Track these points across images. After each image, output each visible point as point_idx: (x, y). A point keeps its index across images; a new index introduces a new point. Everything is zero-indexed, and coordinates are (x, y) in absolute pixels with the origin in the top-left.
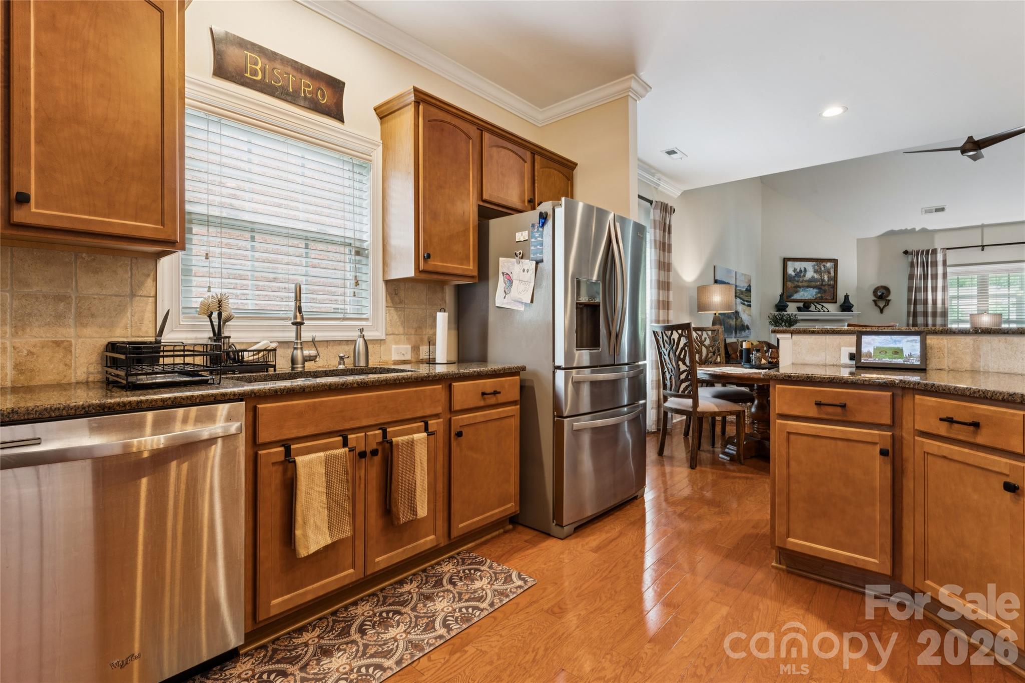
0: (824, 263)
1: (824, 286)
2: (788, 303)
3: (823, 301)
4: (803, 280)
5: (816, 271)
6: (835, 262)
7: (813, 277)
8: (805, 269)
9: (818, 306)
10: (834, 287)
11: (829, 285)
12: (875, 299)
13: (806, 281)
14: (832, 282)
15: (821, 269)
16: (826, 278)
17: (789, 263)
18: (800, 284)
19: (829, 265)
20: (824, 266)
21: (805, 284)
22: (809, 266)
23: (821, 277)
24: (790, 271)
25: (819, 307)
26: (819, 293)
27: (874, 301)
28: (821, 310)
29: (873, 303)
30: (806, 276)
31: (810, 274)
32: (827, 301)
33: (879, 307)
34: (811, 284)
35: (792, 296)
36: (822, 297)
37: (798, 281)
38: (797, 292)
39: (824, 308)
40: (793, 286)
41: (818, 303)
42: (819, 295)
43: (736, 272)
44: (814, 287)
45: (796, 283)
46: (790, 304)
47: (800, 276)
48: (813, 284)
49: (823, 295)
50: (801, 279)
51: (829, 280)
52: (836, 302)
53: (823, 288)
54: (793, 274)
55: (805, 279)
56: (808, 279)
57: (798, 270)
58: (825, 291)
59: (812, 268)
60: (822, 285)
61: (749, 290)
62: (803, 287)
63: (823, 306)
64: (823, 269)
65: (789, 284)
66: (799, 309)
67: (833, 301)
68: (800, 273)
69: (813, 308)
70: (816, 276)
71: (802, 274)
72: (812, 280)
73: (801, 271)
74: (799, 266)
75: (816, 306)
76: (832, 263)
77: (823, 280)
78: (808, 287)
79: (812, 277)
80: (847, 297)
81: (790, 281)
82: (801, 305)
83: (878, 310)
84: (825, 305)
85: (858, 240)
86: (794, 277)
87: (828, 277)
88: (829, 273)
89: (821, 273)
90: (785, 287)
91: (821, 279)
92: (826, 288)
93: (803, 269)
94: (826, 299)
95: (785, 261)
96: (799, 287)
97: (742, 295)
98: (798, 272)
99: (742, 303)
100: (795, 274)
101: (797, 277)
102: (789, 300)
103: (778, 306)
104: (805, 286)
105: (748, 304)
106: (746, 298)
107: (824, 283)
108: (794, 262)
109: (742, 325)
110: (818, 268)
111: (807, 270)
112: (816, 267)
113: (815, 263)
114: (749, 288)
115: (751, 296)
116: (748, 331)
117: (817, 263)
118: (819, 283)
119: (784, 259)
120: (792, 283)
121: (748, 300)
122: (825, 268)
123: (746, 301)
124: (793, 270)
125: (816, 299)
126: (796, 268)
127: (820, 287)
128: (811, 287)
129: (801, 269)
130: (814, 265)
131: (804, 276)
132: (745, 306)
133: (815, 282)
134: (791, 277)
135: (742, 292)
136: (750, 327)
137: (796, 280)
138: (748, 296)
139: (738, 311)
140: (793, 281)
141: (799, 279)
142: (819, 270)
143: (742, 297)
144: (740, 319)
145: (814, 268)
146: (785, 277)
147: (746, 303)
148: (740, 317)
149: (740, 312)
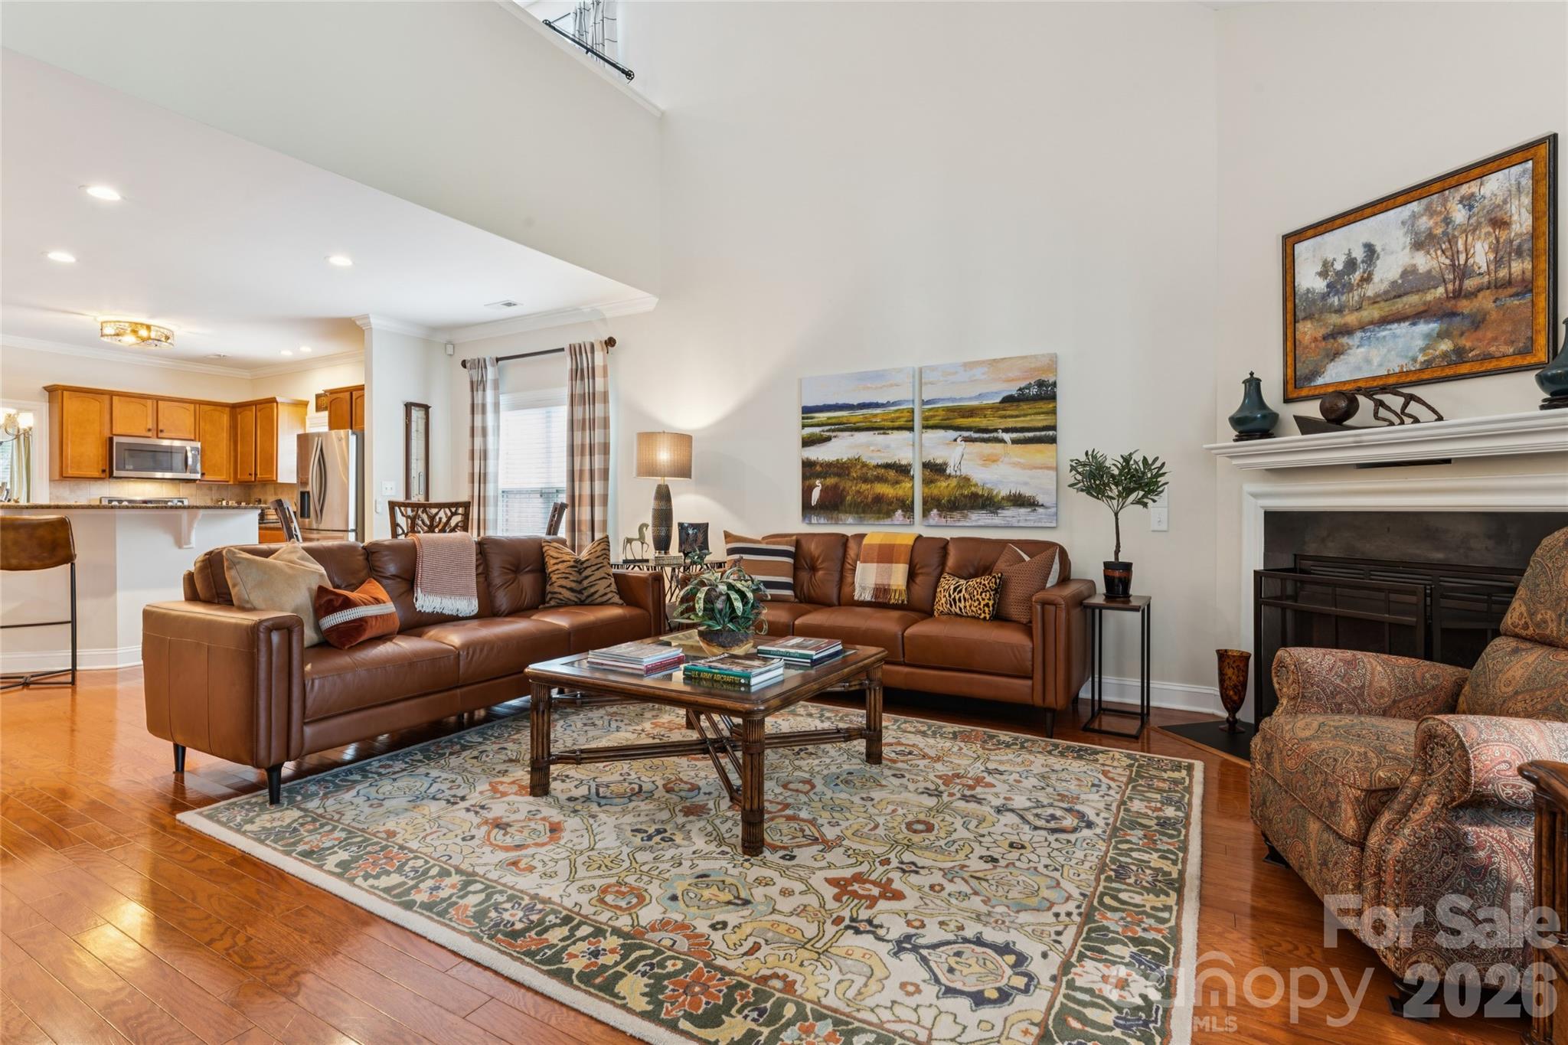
0: (1465, 190)
1: (1473, 294)
3: (1464, 369)
4: (1363, 298)
5: (1421, 243)
6: (1542, 153)
7: (1409, 273)
8: (1370, 249)
10: (1539, 285)
11: (1507, 283)
13: (1374, 301)
14: (1522, 265)
15: (1447, 221)
16: (1481, 255)
17: (1302, 249)
18: (1351, 319)
19: (1501, 184)
20: (1468, 202)
21: (1375, 313)
22: (1388, 231)
23: (1455, 256)
24: (1309, 280)
25: (1396, 403)
26: (1441, 336)
30: (1376, 278)
31: (1395, 262)
32: (1491, 364)
34: (1399, 305)
35: (1316, 373)
36: (1460, 353)
37: (1339, 311)
38: (1336, 354)
40: (1322, 331)
42: (1446, 346)
44: (1418, 316)
45: (1334, 319)
47: (1349, 288)
48: (1410, 302)
49: (1467, 344)
50: (1355, 296)
51: (1499, 261)
52: (1546, 363)
53: (1465, 306)
54: (1320, 285)
55: (1370, 290)
56: (1384, 287)
57: (1339, 266)
58: (1477, 322)
59: (1401, 233)
60: (1458, 294)
62: (1362, 328)
63: (1410, 398)
64: (1459, 215)
65: (1307, 331)
66: (1306, 426)
67: (1528, 361)
68: (1339, 280)
70: (1423, 262)
71: (1357, 276)
72: (1410, 282)
73: (1351, 264)
74: (1339, 246)
76: (1521, 169)
77: (1462, 272)
78: (1385, 321)
79: (1405, 274)
81: (1309, 317)
86: (1324, 296)
87: (1497, 247)
88: (1501, 224)
89: (1452, 240)
90: (1289, 345)
91: (1453, 266)
92: (1486, 301)
93: (1359, 254)
94: (1485, 357)
95: (1290, 244)
96: (1347, 331)
97: (970, 420)
98: (1337, 273)
99: (966, 440)
100: (1328, 286)
101: (1337, 293)
102: (1304, 393)
103: (1235, 421)
104: (1372, 323)
105: (1031, 434)
106: (1010, 423)
107: (1470, 284)
108: (1318, 239)
109: (965, 497)
110: (1431, 223)
111: (1378, 249)
112: (1425, 223)
113: (1415, 206)
114: (1034, 391)
115: (1054, 412)
116: (1023, 511)
117: (1424, 202)
118: (1441, 290)
119: (1285, 238)
120: (1319, 320)
121: (1019, 425)
122: (1471, 208)
123: (1006, 430)
124: (1319, 268)
125: (1428, 365)
126: (1330, 258)
127: (1450, 305)
128: (1399, 318)
129: (1349, 254)
130: (1414, 216)
131: (1367, 279)
132: (1001, 445)
133: (1418, 291)
134: (1314, 301)
135: (971, 412)
136: (1040, 499)
137: (1332, 305)
138: (1025, 415)
139: (939, 461)
140: (1321, 313)
141: (1344, 298)
142: (1439, 231)
143: (973, 425)
144: (954, 482)
145: (1412, 231)
146: (1294, 307)
147: (1007, 437)
148: (949, 476)
149: (951, 464)
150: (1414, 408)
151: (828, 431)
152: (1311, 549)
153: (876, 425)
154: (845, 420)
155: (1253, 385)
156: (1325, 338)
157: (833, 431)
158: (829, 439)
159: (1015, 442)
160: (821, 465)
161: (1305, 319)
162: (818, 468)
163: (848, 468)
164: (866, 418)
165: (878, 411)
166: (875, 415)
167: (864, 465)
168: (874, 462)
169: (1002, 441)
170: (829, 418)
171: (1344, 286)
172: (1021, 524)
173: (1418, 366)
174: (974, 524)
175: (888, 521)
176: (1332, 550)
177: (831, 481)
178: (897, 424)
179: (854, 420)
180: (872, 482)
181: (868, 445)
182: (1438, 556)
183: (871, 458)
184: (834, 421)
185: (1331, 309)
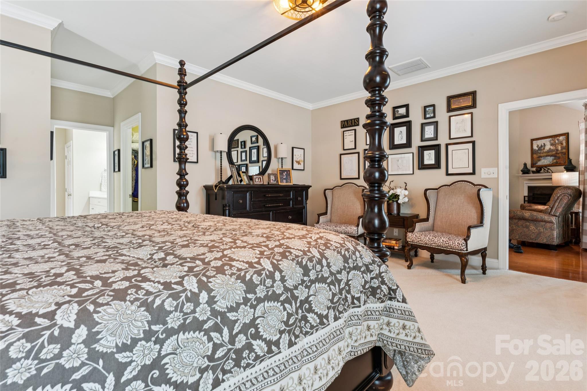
0: (557, 138)
3: (557, 165)
5: (552, 145)
6: (566, 135)
7: (550, 149)
8: (544, 144)
10: (566, 154)
11: (562, 153)
13: (545, 152)
14: (564, 151)
15: (555, 142)
16: (559, 148)
17: (534, 142)
18: (542, 155)
19: (561, 138)
20: (558, 140)
21: (545, 154)
22: (547, 142)
24: (535, 147)
25: (547, 169)
31: (548, 147)
34: (549, 154)
35: (536, 163)
36: (557, 162)
37: (540, 153)
38: (539, 160)
40: (537, 156)
44: (551, 156)
45: (539, 155)
47: (541, 150)
48: (551, 153)
50: (542, 151)
51: (562, 149)
53: (558, 155)
54: (537, 149)
55: (545, 151)
56: (546, 150)
57: (540, 146)
58: (559, 158)
59: (549, 142)
60: (557, 153)
62: (543, 157)
65: (535, 156)
66: (534, 172)
67: (565, 164)
69: (543, 170)
70: (552, 148)
71: (542, 148)
72: (550, 150)
73: (542, 146)
74: (540, 143)
76: (564, 137)
78: (547, 156)
81: (535, 154)
86: (538, 151)
87: (562, 147)
88: (562, 144)
89: (556, 145)
90: (532, 158)
91: (556, 149)
92: (560, 155)
93: (543, 145)
94: (560, 163)
96: (541, 157)
102: (534, 166)
103: (522, 171)
108: (536, 141)
110: (553, 142)
111: (546, 144)
113: (551, 139)
118: (554, 152)
119: (531, 140)
124: (537, 146)
126: (538, 144)
127: (555, 155)
128: (549, 156)
130: (551, 140)
131: (544, 149)
134: (536, 151)
140: (537, 153)
145: (550, 143)
146: (533, 152)
150: (549, 171)
152: (536, 192)
155: (525, 165)
176: (539, 192)
185: (539, 153)
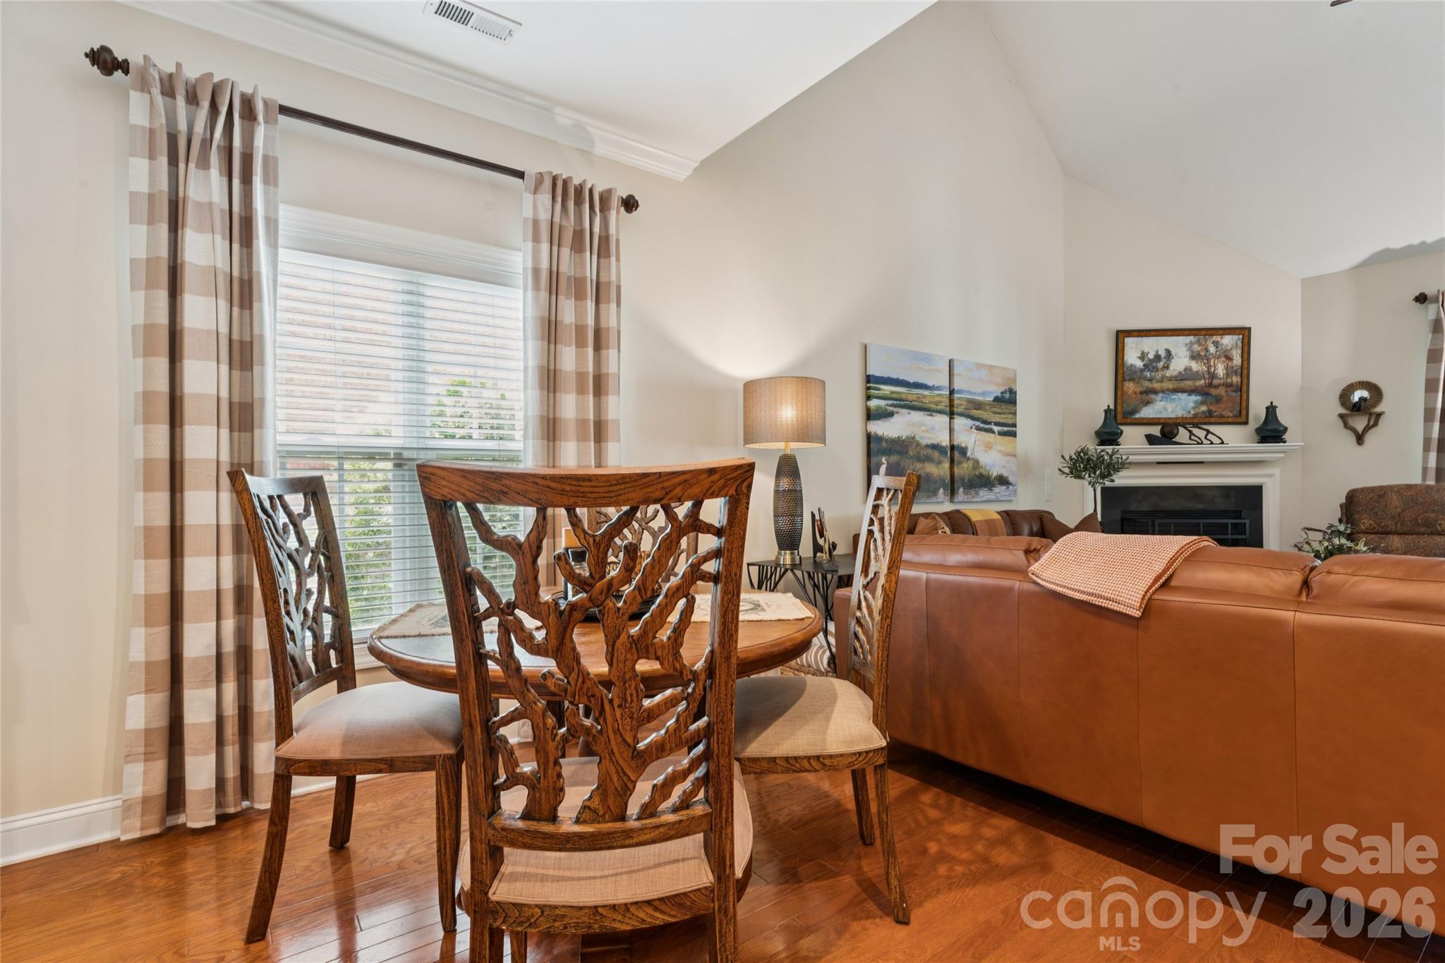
0: (1215, 338)
1: (1217, 387)
2: (1122, 427)
3: (1213, 420)
4: (1164, 377)
5: (1195, 356)
6: (1244, 333)
7: (1188, 369)
8: (1168, 353)
9: (1195, 431)
10: (1242, 389)
11: (1231, 385)
12: (1343, 411)
13: (1170, 379)
14: (1236, 379)
15: (1207, 350)
16: (1220, 370)
17: (1130, 342)
18: (1157, 386)
19: (1227, 341)
20: (1216, 344)
21: (1170, 385)
22: (1179, 345)
23: (1209, 367)
24: (1132, 358)
25: (1200, 433)
26: (1203, 403)
27: (1341, 416)
28: (1205, 441)
29: (1340, 423)
30: (1171, 368)
31: (1181, 362)
32: (1224, 420)
33: (1354, 431)
34: (1181, 384)
35: (1135, 411)
36: (1210, 412)
37: (1151, 380)
38: (1148, 403)
39: (1210, 437)
40: (1140, 389)
41: (1196, 425)
42: (1204, 408)
43: (951, 362)
44: (1191, 391)
45: (1147, 384)
46: (1127, 430)
47: (1157, 369)
48: (1188, 384)
49: (1213, 408)
50: (1159, 375)
51: (1227, 375)
52: (1246, 423)
53: (1213, 392)
54: (1139, 364)
55: (1168, 373)
56: (1175, 373)
57: (1151, 356)
58: (1218, 400)
59: (1184, 349)
60: (1210, 385)
61: (1008, 400)
62: (1163, 392)
63: (1208, 432)
64: (1212, 349)
65: (1130, 387)
66: (1151, 439)
67: (1239, 420)
68: (1153, 363)
69: (1183, 434)
70: (1195, 366)
71: (1161, 365)
72: (1187, 375)
73: (1158, 358)
74: (1153, 346)
75: (1190, 432)
76: (1236, 337)
77: (1213, 376)
78: (1175, 391)
79: (1186, 369)
80: (1271, 410)
81: (1132, 380)
82: (1156, 431)
83: (1353, 439)
84: (1212, 428)
85: (1305, 282)
86: (1142, 371)
87: (1227, 368)
88: (1229, 358)
89: (1209, 360)
90: (1119, 393)
91: (1209, 372)
92: (1222, 391)
93: (1163, 353)
94: (1222, 416)
95: (1121, 336)
96: (1155, 392)
97: (979, 412)
98: (1150, 360)
99: (978, 429)
100: (1144, 365)
101: (1149, 370)
102: (1128, 421)
103: (1098, 433)
104: (1168, 390)
105: (1006, 429)
106: (997, 418)
107: (1216, 382)
108: (1140, 338)
109: (977, 476)
110: (1199, 349)
111: (1173, 354)
112: (1196, 348)
113: (1192, 338)
114: (1007, 396)
115: (1015, 414)
116: (1004, 488)
117: (1197, 337)
118: (1203, 382)
119: (1118, 332)
120: (1138, 383)
121: (1002, 421)
122: (1217, 347)
123: (997, 424)
124: (1139, 355)
125: (1195, 416)
126: (1146, 351)
127: (1206, 389)
128: (1182, 391)
129: (1157, 352)
130: (1191, 343)
131: (1166, 367)
132: (992, 435)
133: (1192, 380)
134: (1135, 372)
135: (978, 405)
136: (1011, 479)
137: (1146, 376)
138: (1004, 414)
139: (963, 445)
140: (1139, 379)
141: (1153, 374)
142: (1203, 354)
143: (980, 416)
144: (971, 464)
145: (1190, 349)
146: (1121, 372)
147: (996, 429)
148: (969, 458)
149: (970, 448)
151: (891, 405)
152: (1133, 507)
153: (926, 406)
154: (904, 397)
155: (1110, 414)
156: (1141, 393)
157: (895, 406)
158: (891, 414)
159: (1000, 434)
160: (886, 440)
161: (1129, 380)
162: (884, 444)
163: (907, 446)
164: (919, 398)
165: (927, 393)
166: (925, 397)
167: (918, 444)
168: (924, 442)
169: (993, 432)
170: (892, 392)
171: (1153, 368)
172: (1003, 499)
173: (1191, 416)
174: (982, 499)
175: (934, 500)
176: (1145, 507)
177: (894, 458)
178: (939, 407)
179: (910, 397)
180: (923, 461)
181: (921, 424)
182: (1200, 506)
183: (922, 437)
184: (895, 396)
185: (1145, 378)
